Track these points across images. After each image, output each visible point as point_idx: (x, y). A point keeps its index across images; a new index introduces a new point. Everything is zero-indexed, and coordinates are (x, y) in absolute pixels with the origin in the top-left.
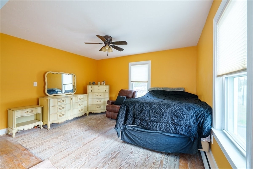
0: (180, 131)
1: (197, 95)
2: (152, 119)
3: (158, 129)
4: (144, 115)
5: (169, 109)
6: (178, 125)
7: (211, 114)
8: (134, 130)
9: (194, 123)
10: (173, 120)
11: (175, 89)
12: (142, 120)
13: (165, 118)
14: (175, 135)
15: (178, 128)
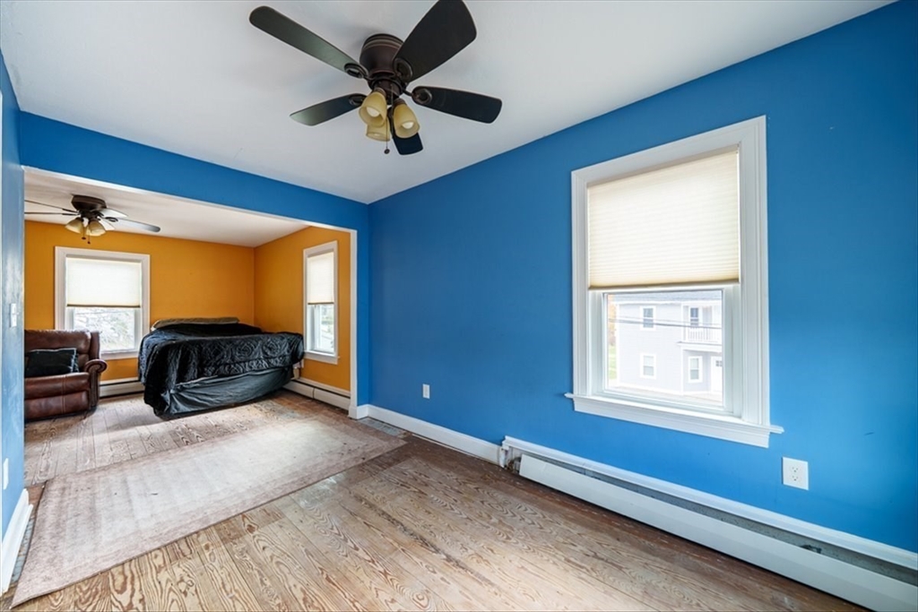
0: (275, 364)
1: (257, 326)
2: (237, 359)
3: (248, 369)
4: (223, 358)
5: (260, 342)
6: (271, 358)
7: (302, 339)
8: (203, 385)
9: (288, 351)
10: (266, 353)
11: (220, 319)
12: (217, 367)
13: (256, 354)
14: (268, 371)
15: (272, 361)
